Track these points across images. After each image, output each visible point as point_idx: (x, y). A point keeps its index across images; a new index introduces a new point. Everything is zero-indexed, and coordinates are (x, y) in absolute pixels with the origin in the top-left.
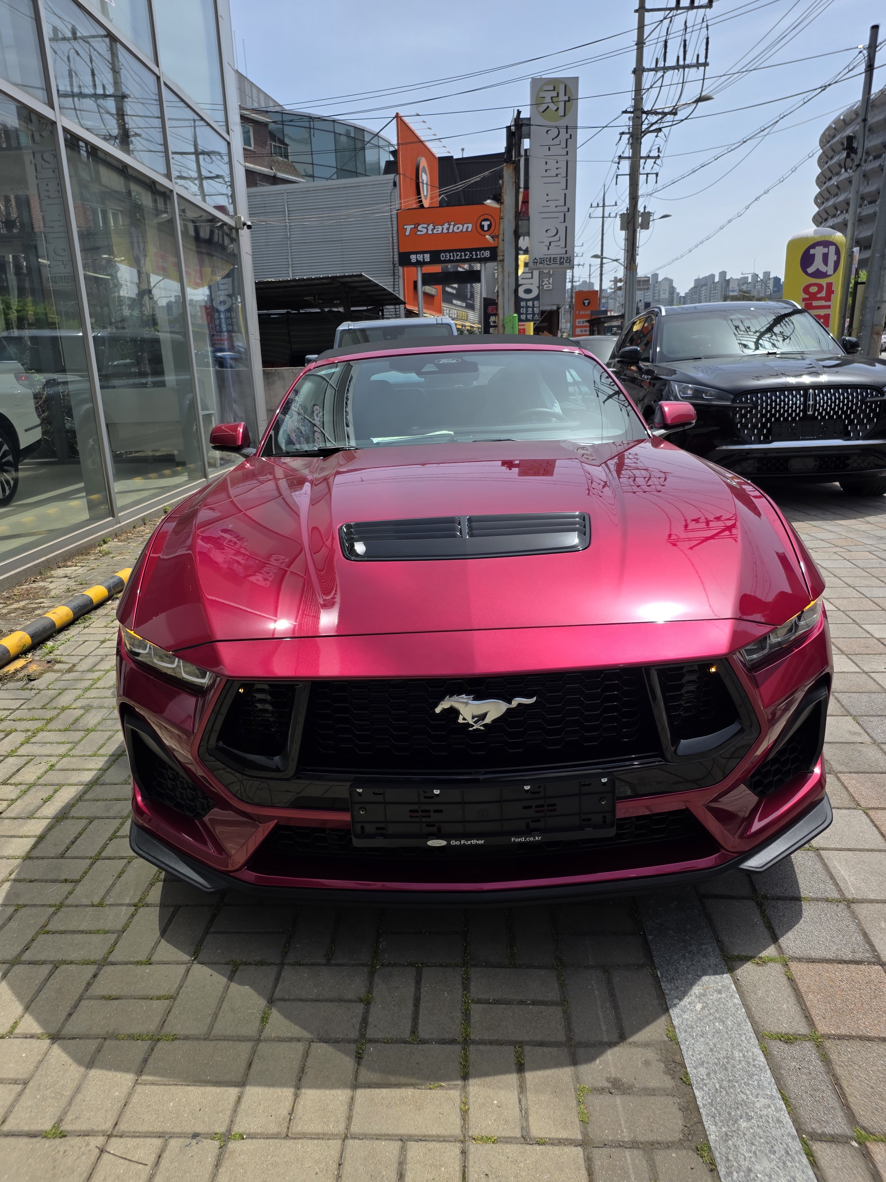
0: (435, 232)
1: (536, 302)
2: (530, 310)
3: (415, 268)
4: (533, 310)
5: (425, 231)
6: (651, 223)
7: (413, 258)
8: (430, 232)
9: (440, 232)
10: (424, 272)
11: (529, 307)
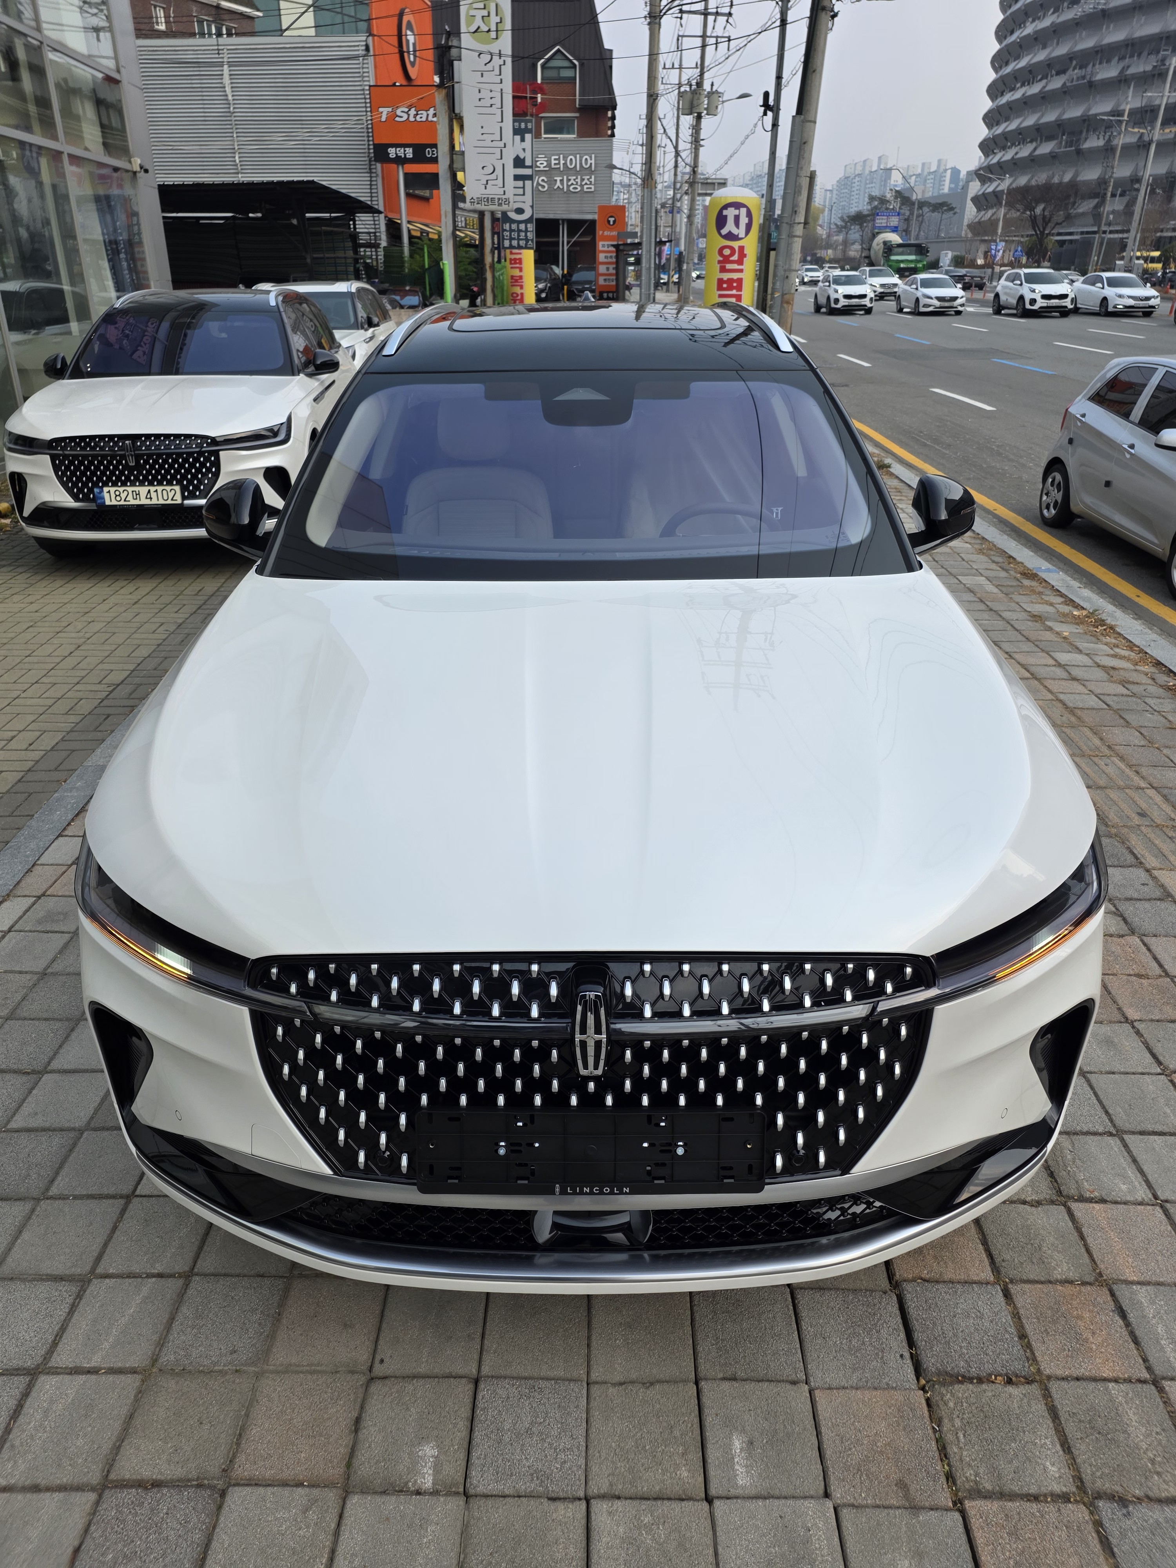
0: (418, 118)
1: (529, 225)
2: (523, 234)
3: (395, 166)
4: (526, 236)
5: (405, 116)
6: (720, 107)
7: (392, 152)
8: (412, 119)
9: (424, 119)
10: (406, 171)
11: (521, 231)
